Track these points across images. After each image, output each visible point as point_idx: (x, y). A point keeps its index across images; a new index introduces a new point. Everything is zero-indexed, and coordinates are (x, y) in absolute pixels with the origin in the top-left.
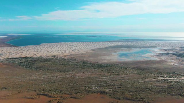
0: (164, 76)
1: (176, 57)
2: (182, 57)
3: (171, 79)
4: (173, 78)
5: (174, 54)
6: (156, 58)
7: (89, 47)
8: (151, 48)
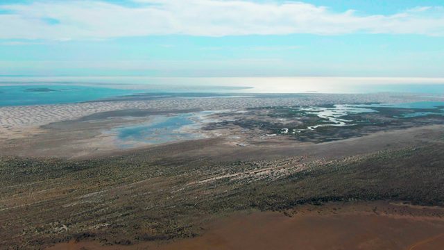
0: (222, 172)
1: (240, 129)
2: (250, 128)
3: (235, 175)
4: (238, 174)
5: (236, 123)
6: (203, 135)
7: (32, 120)
8: (191, 113)
